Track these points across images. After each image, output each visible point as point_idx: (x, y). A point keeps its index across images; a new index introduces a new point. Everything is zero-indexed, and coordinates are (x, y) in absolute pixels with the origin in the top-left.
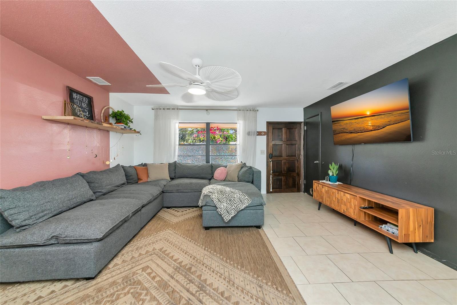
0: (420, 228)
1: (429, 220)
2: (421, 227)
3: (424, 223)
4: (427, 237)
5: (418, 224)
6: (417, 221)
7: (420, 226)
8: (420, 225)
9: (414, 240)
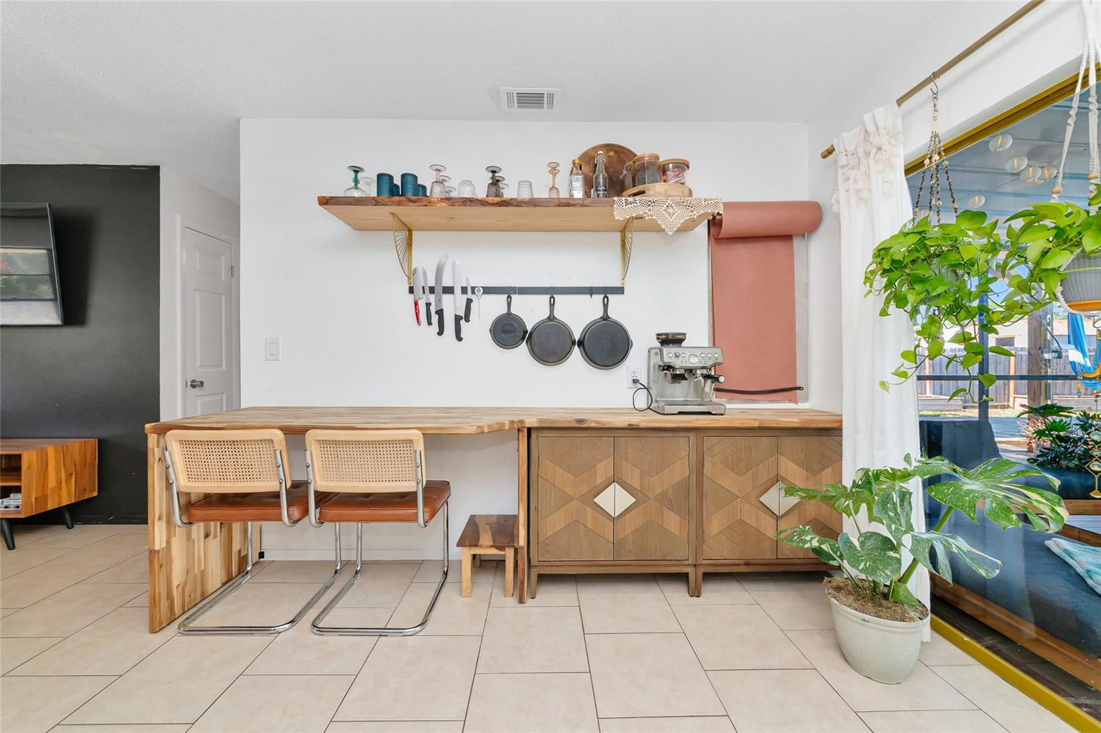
0: (71, 480)
1: (88, 461)
2: (74, 476)
3: (78, 468)
4: (85, 490)
5: (66, 471)
6: (64, 467)
7: (71, 474)
8: (70, 472)
9: (57, 503)
